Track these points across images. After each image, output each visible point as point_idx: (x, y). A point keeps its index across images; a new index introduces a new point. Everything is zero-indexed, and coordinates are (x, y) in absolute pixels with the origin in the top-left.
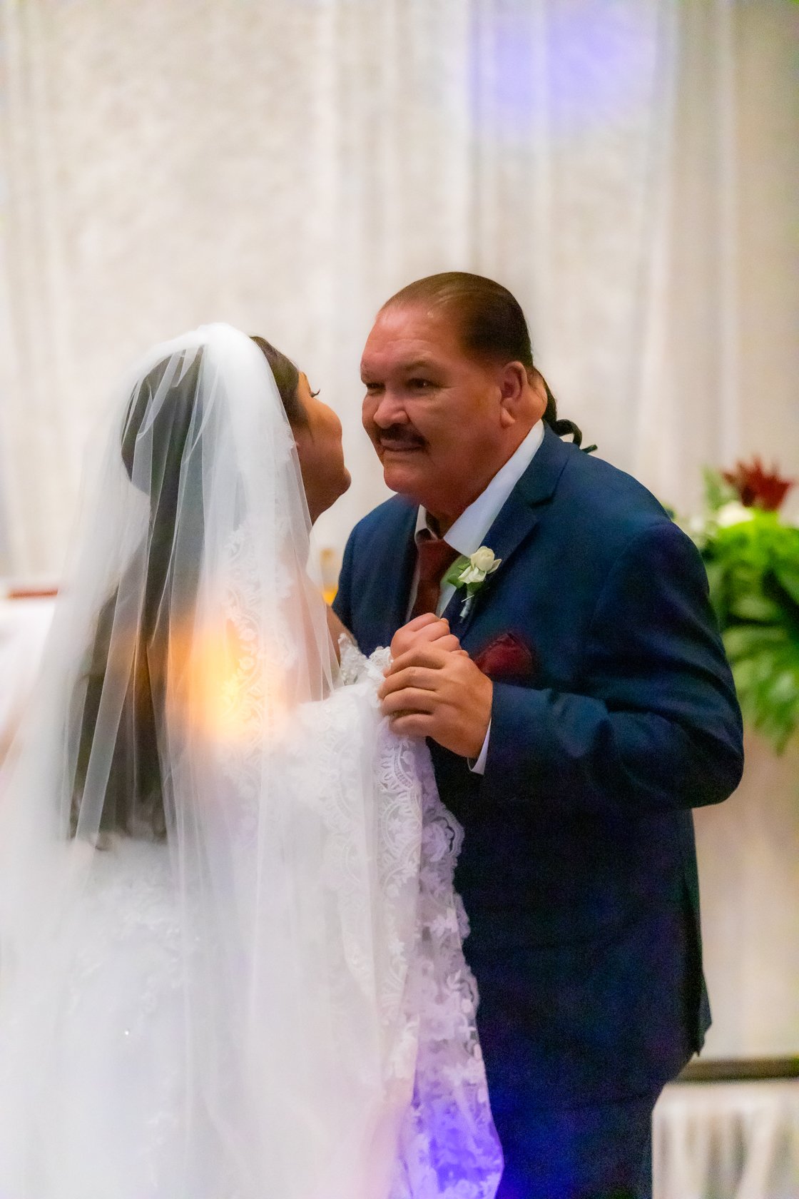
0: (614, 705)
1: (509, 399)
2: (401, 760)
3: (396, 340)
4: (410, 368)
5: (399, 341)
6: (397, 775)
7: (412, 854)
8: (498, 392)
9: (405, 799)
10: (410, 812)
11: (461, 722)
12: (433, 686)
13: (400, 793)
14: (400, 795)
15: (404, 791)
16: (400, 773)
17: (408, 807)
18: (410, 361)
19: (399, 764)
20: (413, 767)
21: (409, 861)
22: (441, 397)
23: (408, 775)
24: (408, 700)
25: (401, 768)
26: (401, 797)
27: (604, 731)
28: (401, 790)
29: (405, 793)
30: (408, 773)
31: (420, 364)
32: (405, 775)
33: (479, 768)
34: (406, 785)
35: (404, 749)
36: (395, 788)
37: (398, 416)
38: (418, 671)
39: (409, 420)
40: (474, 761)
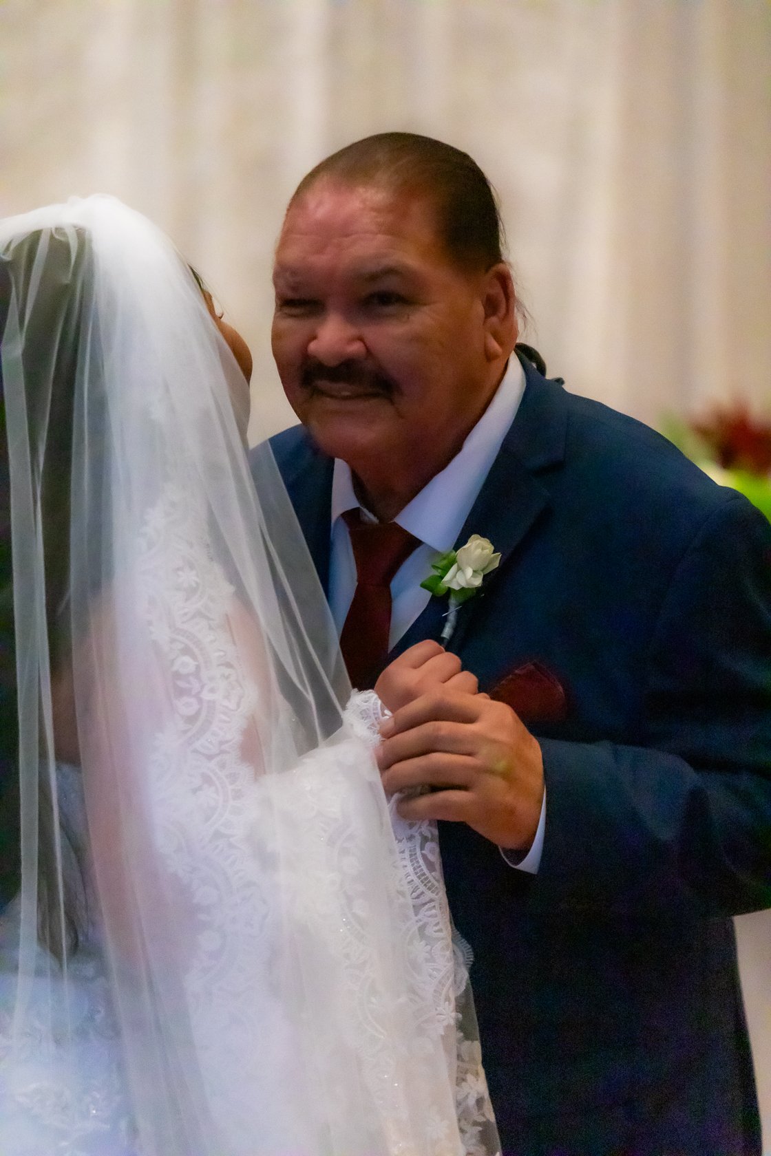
0: (699, 762)
1: (494, 319)
2: (424, 857)
3: (347, 235)
4: (374, 277)
5: (353, 237)
6: (419, 878)
7: (448, 992)
8: (479, 309)
9: (434, 911)
10: (440, 930)
11: (509, 798)
12: (468, 748)
13: (426, 904)
14: (426, 907)
15: (431, 901)
16: (424, 874)
17: (437, 924)
18: (372, 267)
19: (421, 862)
20: (438, 866)
21: (446, 1000)
22: (422, 320)
23: (434, 878)
24: (436, 770)
25: (424, 867)
26: (427, 910)
27: (696, 804)
28: (428, 900)
29: (432, 904)
30: (433, 873)
31: (390, 271)
32: (431, 878)
33: (530, 863)
34: (432, 892)
35: (425, 839)
36: (418, 897)
37: (356, 348)
38: (446, 727)
39: (369, 352)
40: (521, 853)
